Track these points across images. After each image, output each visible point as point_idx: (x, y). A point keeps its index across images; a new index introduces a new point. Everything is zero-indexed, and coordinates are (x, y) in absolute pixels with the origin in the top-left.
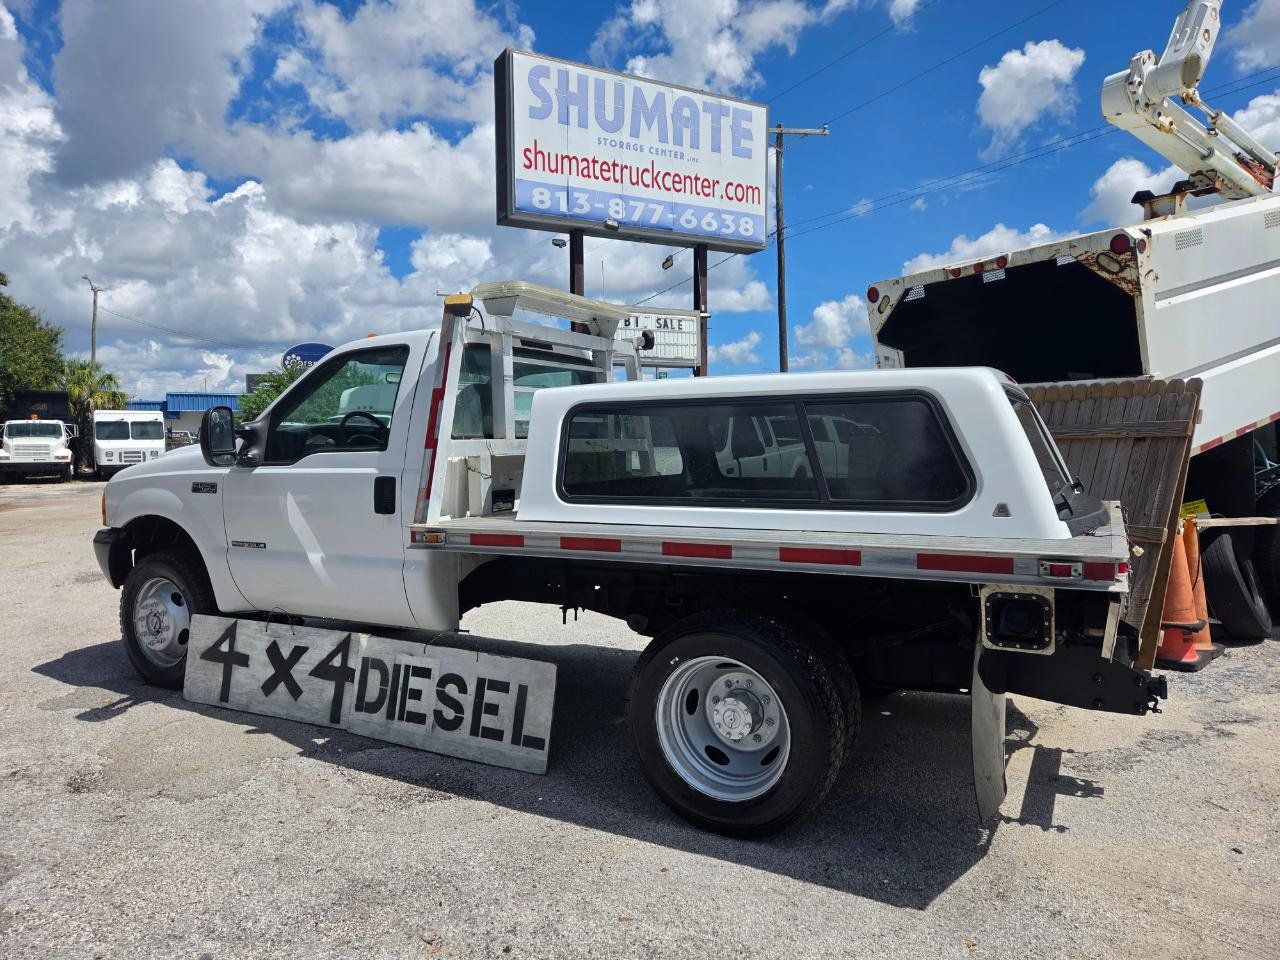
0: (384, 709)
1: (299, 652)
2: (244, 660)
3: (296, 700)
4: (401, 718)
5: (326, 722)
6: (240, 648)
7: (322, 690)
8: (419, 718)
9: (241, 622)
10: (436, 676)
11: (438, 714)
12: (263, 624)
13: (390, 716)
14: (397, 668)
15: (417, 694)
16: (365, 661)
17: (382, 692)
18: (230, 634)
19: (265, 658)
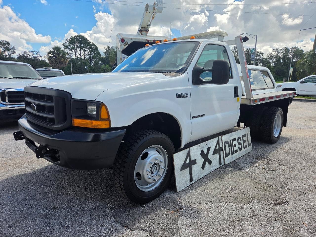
0: (231, 153)
1: (209, 149)
2: (194, 162)
3: (211, 165)
4: (234, 153)
5: (219, 166)
6: (192, 158)
7: (216, 157)
8: (236, 151)
9: (191, 148)
10: (237, 139)
11: (239, 147)
12: (198, 145)
13: (232, 154)
14: (230, 141)
15: (235, 146)
16: (224, 143)
17: (229, 149)
18: (189, 155)
19: (200, 157)
